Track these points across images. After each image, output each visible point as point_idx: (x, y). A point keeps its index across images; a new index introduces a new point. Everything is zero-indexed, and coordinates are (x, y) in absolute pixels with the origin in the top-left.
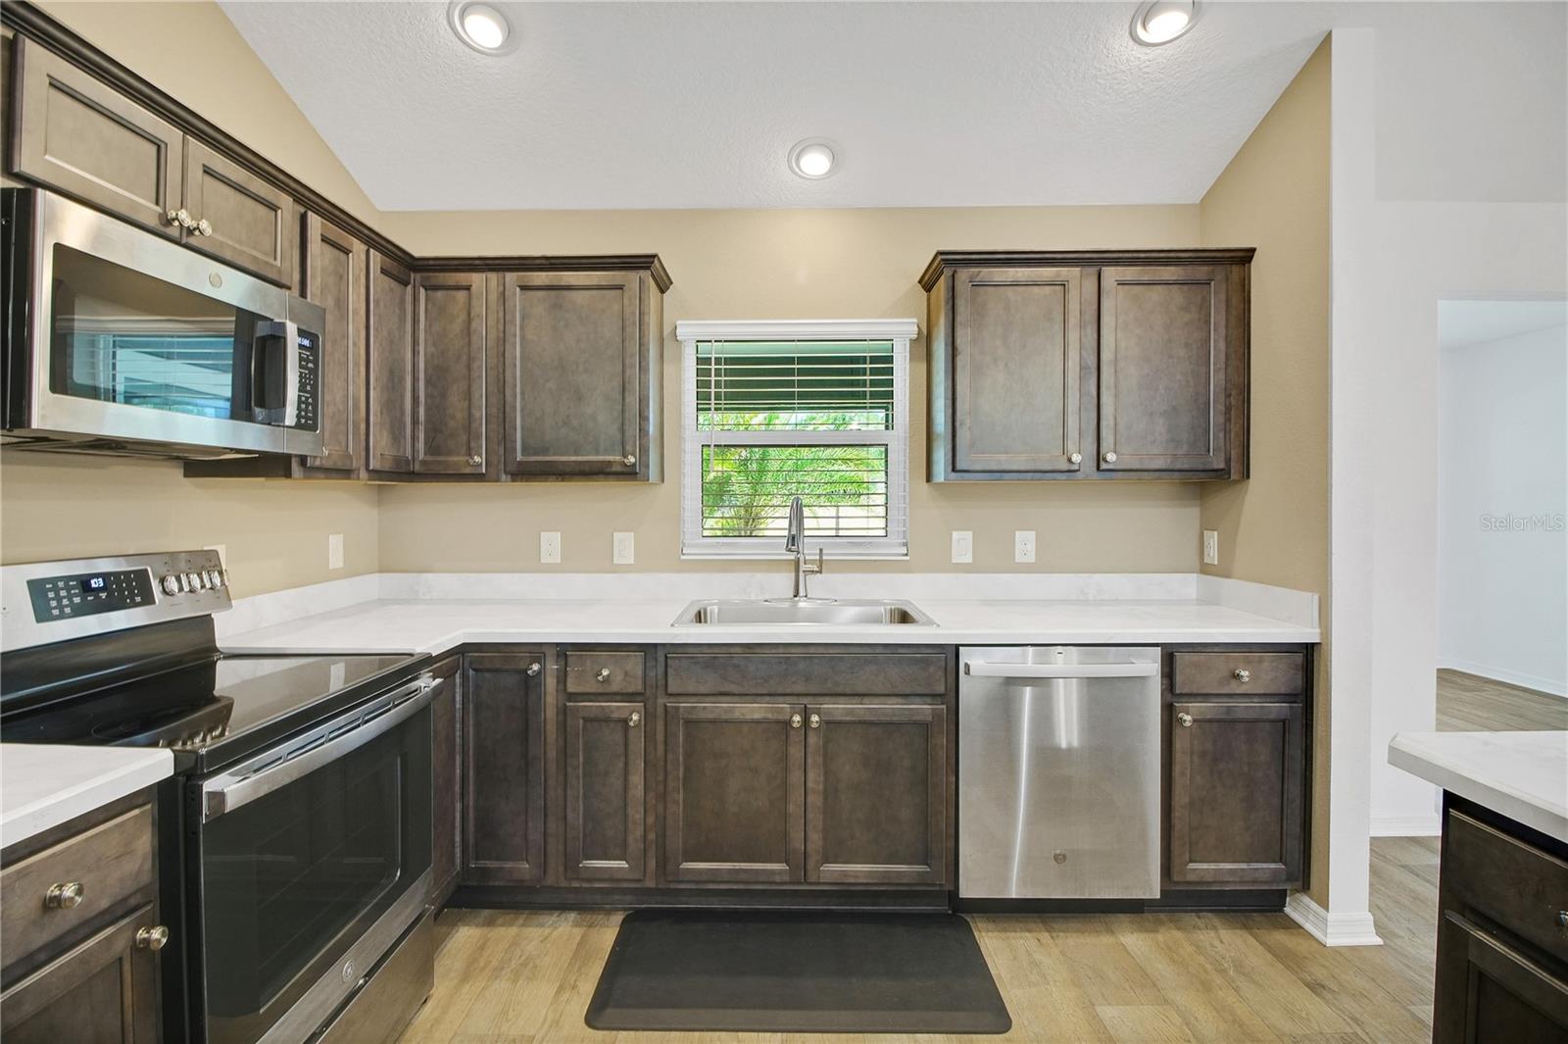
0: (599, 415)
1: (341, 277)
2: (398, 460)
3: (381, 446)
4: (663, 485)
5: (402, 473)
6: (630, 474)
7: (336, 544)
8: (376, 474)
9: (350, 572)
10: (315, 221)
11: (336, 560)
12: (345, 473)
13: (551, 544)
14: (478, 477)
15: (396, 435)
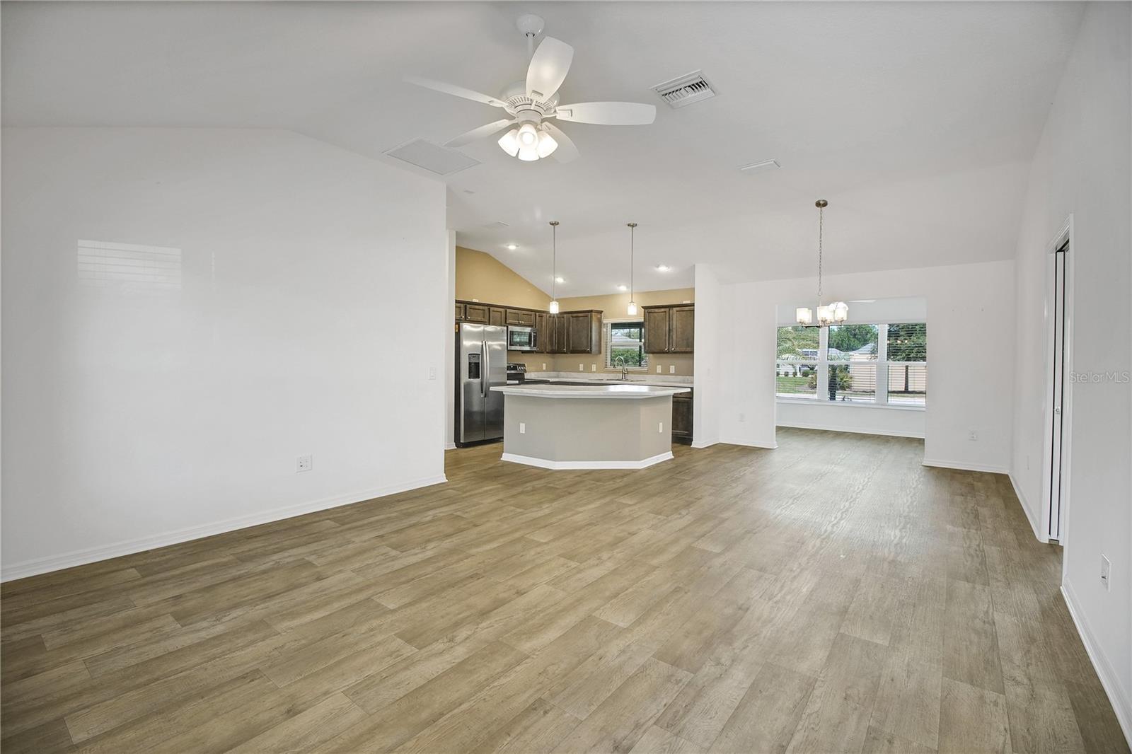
0: (584, 341)
1: (541, 321)
2: (552, 350)
3: (549, 348)
4: (601, 355)
5: (553, 352)
6: (588, 352)
7: (544, 365)
8: (548, 353)
9: (547, 371)
10: (537, 314)
11: (544, 368)
12: (542, 353)
13: (581, 366)
14: (565, 353)
15: (552, 344)
